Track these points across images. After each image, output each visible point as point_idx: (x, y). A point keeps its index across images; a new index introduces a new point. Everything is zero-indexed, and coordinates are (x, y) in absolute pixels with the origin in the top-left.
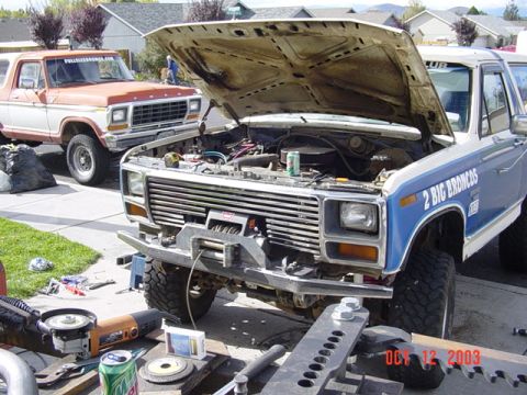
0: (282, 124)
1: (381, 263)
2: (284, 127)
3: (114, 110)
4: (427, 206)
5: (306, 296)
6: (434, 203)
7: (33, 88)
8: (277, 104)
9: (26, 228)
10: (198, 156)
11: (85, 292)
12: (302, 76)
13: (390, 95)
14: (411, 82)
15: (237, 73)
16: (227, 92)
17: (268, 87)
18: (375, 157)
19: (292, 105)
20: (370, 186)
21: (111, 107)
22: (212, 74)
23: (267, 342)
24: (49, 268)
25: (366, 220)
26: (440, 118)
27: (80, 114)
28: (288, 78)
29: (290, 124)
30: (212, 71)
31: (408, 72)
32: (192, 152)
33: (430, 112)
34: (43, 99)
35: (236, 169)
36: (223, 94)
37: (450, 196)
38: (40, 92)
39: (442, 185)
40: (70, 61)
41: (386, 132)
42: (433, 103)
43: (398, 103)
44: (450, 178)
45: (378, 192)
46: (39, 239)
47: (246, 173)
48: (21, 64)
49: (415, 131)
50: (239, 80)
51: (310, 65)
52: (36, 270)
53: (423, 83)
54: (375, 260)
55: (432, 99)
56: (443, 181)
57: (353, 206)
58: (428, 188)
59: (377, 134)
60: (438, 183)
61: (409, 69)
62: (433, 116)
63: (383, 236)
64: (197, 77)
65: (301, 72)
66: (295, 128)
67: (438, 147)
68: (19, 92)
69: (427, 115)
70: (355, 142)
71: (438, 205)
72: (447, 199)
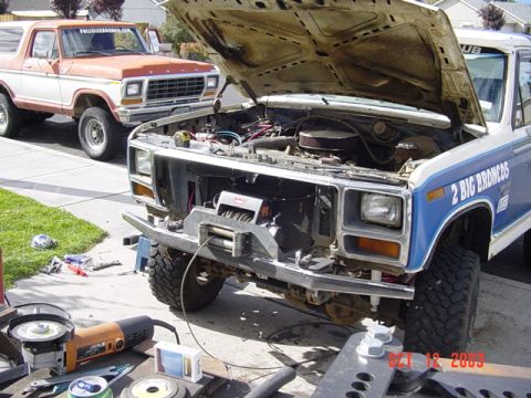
0: (301, 105)
1: (403, 260)
2: (304, 108)
3: (129, 84)
4: (455, 201)
5: (320, 292)
6: (463, 198)
7: (46, 57)
8: (297, 84)
9: (32, 202)
10: (211, 136)
11: (87, 273)
12: (325, 55)
13: (419, 78)
14: (444, 65)
15: (256, 48)
16: (245, 69)
17: (289, 65)
18: (400, 145)
19: (313, 86)
20: (394, 176)
21: (126, 80)
22: (230, 49)
23: (276, 336)
24: (52, 246)
25: (389, 213)
26: (472, 107)
27: (94, 86)
28: (311, 56)
29: (310, 105)
30: (230, 46)
31: (441, 55)
32: (205, 131)
33: (462, 99)
34: (56, 69)
35: (250, 152)
36: (241, 71)
37: (479, 190)
38: (54, 62)
39: (471, 178)
40: (85, 31)
41: (414, 118)
42: (466, 89)
43: (428, 88)
44: (480, 172)
45: (404, 183)
46: (45, 214)
47: (260, 156)
48: (35, 32)
49: (444, 119)
50: (258, 56)
51: (336, 42)
52: (39, 248)
53: (456, 67)
54: (397, 257)
55: (466, 85)
56: (474, 174)
57: (375, 197)
58: (456, 182)
59: (403, 120)
60: (468, 177)
61: (443, 51)
62: (465, 103)
63: (406, 232)
64: (214, 51)
65: (325, 49)
66: (315, 110)
67: (469, 137)
68: (32, 61)
69: (458, 102)
70: (379, 128)
71: (467, 200)
72: (476, 193)
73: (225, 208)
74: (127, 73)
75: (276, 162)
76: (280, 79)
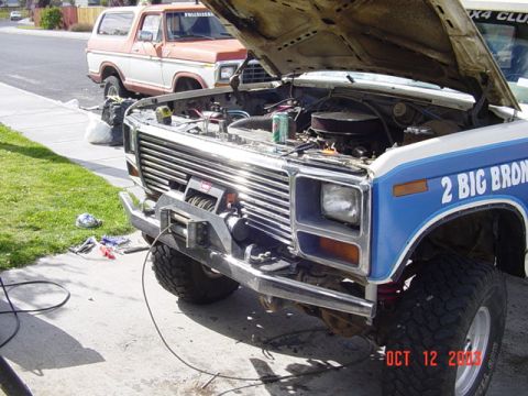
0: (324, 83)
1: (364, 269)
2: (327, 87)
3: (222, 67)
4: (447, 198)
5: (274, 298)
6: (462, 196)
7: (151, 40)
8: (318, 58)
9: (102, 181)
10: (215, 114)
11: (115, 255)
12: (333, 23)
13: (437, 50)
14: (450, 31)
15: (267, 18)
16: (264, 42)
17: (303, 36)
18: (409, 129)
19: (334, 61)
20: (356, 163)
21: (219, 63)
22: (243, 20)
24: (96, 226)
25: (350, 209)
26: (497, 84)
28: (319, 26)
29: (334, 84)
30: (243, 16)
31: (441, 15)
32: (214, 110)
33: (482, 74)
34: (159, 52)
35: (220, 130)
36: (260, 44)
37: (495, 187)
38: (158, 45)
39: (481, 172)
40: (190, 15)
42: (484, 61)
43: (445, 61)
44: (499, 164)
45: (363, 172)
46: (107, 194)
47: (230, 136)
48: (144, 16)
49: (470, 99)
50: (273, 28)
51: (337, 7)
52: (82, 226)
53: (464, 32)
54: (356, 263)
55: (481, 55)
56: (487, 167)
58: (453, 174)
60: (475, 169)
61: (443, 12)
62: (486, 78)
63: (365, 233)
64: (227, 22)
65: (328, 16)
66: (338, 88)
68: (139, 45)
69: (479, 78)
70: (399, 110)
71: (470, 199)
72: (489, 192)
73: (193, 193)
74: (221, 57)
75: (245, 143)
76: (302, 54)
